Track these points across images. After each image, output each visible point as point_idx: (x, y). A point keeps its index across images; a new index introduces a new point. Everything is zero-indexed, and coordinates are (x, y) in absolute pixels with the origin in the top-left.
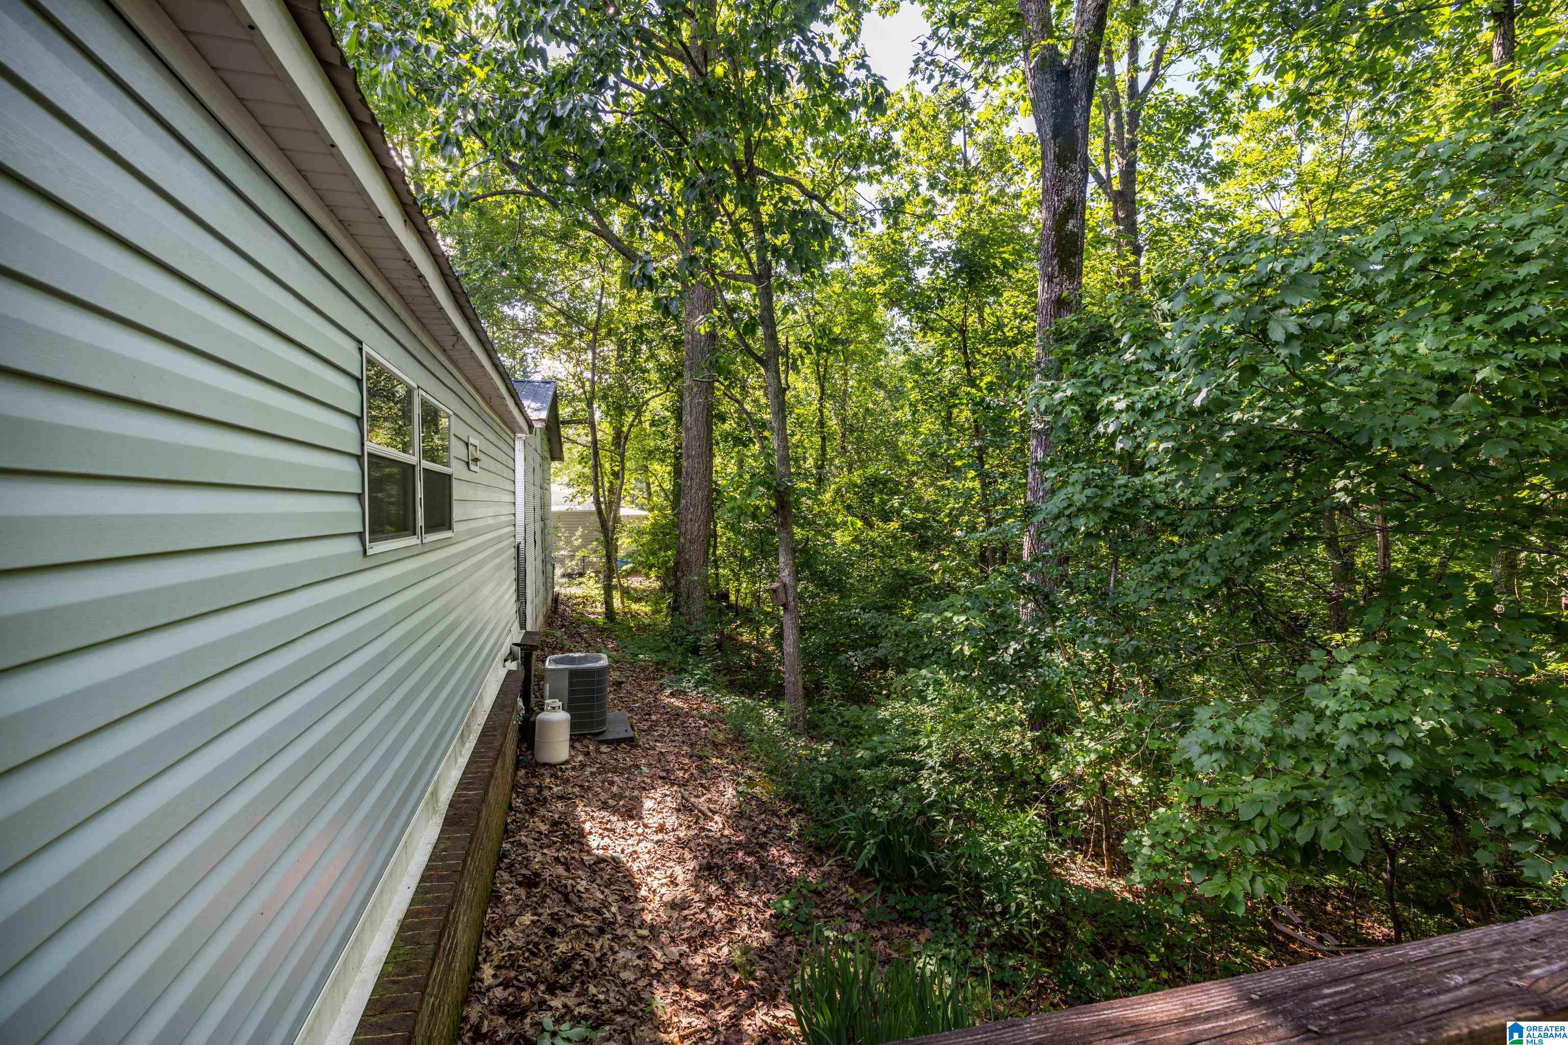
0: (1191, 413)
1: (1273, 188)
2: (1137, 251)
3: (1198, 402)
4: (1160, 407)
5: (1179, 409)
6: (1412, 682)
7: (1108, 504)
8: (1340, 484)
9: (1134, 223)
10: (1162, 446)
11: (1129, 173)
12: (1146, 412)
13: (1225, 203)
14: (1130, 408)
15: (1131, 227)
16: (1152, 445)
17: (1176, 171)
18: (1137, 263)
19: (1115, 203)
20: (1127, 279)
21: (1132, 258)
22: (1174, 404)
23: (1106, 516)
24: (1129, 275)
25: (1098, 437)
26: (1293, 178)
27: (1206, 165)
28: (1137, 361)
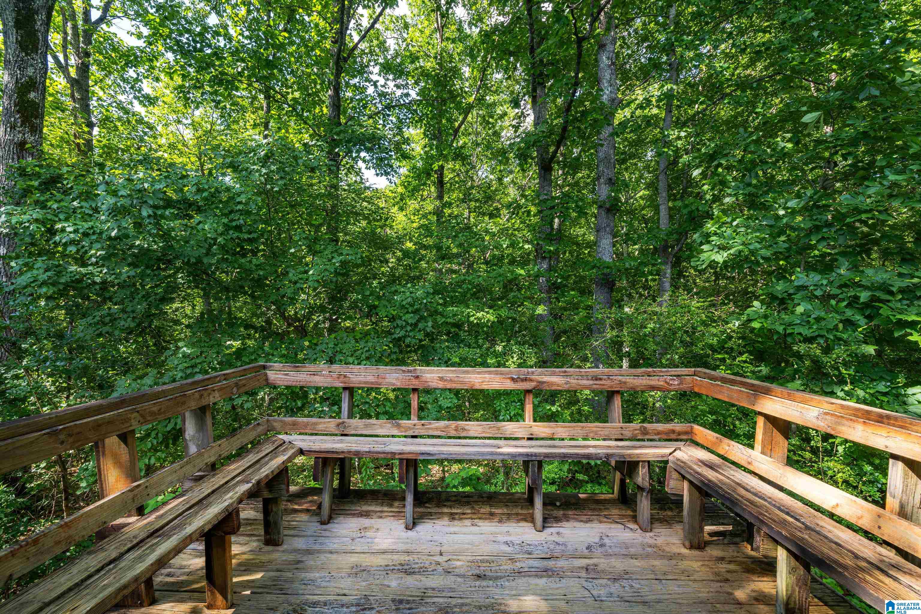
0: (110, 238)
1: (179, 122)
2: (91, 125)
3: (113, 234)
4: (94, 233)
5: (104, 236)
6: (205, 349)
7: (63, 280)
8: (180, 276)
9: (88, 106)
10: (99, 253)
11: (84, 69)
12: (86, 235)
13: (152, 120)
14: (76, 231)
15: (86, 108)
16: (93, 252)
17: (119, 86)
18: (90, 133)
19: (72, 86)
20: (82, 141)
21: (86, 129)
22: (101, 233)
23: (61, 287)
24: (84, 139)
25: (56, 244)
26: (189, 121)
27: (139, 91)
28: (81, 207)
